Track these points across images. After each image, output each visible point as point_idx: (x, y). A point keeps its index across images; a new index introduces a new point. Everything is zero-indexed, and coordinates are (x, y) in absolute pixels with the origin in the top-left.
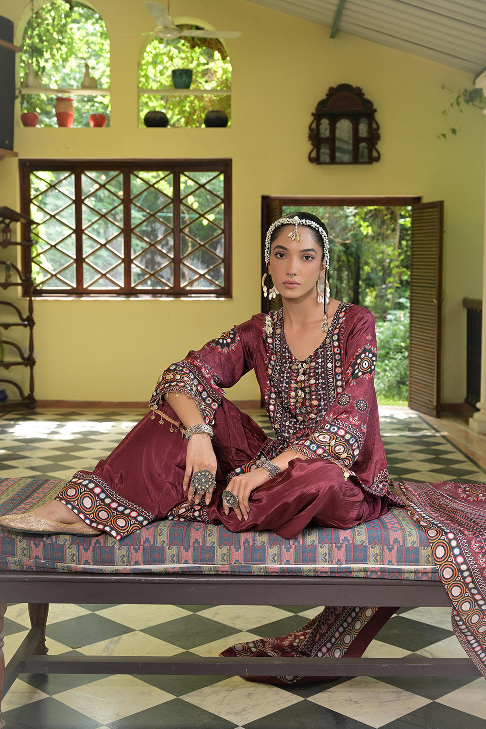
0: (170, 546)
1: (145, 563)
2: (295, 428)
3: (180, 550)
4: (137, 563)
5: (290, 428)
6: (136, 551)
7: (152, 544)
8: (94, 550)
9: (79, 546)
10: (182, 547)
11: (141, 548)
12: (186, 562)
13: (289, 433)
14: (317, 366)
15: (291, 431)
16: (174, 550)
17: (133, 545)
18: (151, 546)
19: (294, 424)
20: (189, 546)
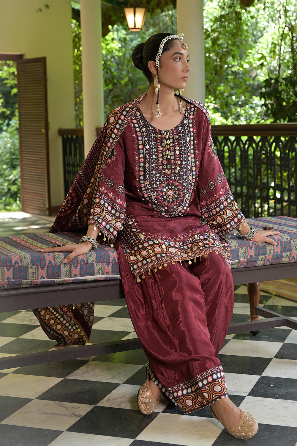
0: (97, 263)
1: (81, 275)
2: (160, 180)
3: (103, 266)
4: (75, 276)
5: (156, 181)
6: (76, 268)
7: (86, 262)
8: (47, 267)
9: (38, 266)
10: (105, 263)
11: (79, 265)
12: (108, 273)
13: (157, 185)
14: (180, 138)
15: (158, 183)
16: (100, 266)
17: (74, 264)
18: (85, 264)
19: (159, 178)
20: (109, 262)
